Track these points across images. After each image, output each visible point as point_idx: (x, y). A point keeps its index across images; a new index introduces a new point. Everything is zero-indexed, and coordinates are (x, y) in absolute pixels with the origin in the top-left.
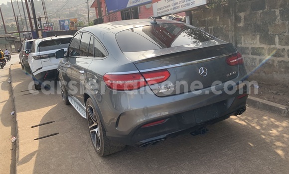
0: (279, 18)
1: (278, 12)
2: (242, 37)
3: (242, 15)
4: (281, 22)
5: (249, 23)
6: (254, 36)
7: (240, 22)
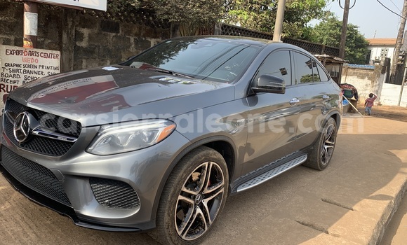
0: (133, 46)
1: (132, 40)
2: (84, 61)
3: (86, 32)
4: (135, 50)
5: (96, 44)
6: (102, 61)
7: (82, 40)
